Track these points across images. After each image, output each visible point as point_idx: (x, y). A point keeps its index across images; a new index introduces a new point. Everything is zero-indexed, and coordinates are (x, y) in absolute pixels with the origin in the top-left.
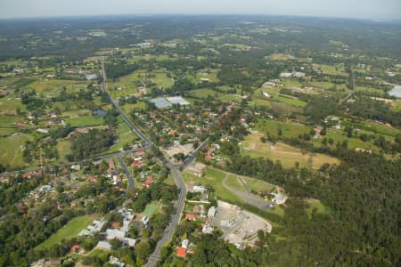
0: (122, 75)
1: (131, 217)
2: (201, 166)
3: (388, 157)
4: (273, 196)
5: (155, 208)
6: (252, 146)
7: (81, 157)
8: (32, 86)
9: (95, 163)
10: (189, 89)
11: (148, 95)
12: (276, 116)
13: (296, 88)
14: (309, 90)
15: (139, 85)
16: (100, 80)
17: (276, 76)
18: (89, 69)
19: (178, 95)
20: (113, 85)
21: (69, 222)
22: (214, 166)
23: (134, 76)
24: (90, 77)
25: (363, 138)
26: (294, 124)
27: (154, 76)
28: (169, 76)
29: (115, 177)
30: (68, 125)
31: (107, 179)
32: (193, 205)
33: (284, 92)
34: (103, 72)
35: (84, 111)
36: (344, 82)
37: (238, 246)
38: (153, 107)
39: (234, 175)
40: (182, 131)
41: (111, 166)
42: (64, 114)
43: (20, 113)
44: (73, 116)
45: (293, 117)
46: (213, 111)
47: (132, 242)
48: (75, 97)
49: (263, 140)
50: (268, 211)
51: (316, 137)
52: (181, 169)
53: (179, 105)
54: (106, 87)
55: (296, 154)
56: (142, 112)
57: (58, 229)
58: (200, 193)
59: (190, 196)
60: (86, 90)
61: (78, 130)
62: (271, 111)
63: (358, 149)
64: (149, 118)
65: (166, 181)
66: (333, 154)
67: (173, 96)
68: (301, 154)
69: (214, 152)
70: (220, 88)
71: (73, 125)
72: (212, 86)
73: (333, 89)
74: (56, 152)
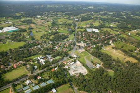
0: (85, 20)
1: (50, 58)
5: (58, 58)
6: (107, 49)
8: (58, 20)
11: (88, 27)
12: (126, 41)
15: (88, 24)
16: (78, 21)
18: (78, 17)
19: (97, 29)
20: (80, 23)
22: (88, 52)
23: (88, 22)
24: (76, 20)
26: (131, 45)
27: (95, 22)
29: (57, 47)
31: (55, 47)
32: (69, 60)
33: (138, 34)
35: (66, 29)
37: (71, 75)
38: (86, 31)
40: (88, 39)
41: (59, 45)
42: (60, 29)
43: (49, 27)
44: (62, 29)
45: (132, 43)
46: (104, 35)
47: (44, 64)
48: (67, 25)
49: (113, 48)
50: (91, 69)
51: (136, 51)
52: (76, 50)
54: (78, 23)
55: (122, 55)
56: (82, 32)
57: (32, 56)
58: (74, 57)
59: (70, 57)
60: (71, 23)
61: (60, 33)
65: (69, 52)
67: (96, 29)
68: (123, 56)
69: (92, 47)
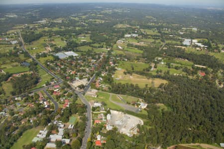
0: (34, 40)
1: (62, 126)
2: (94, 91)
3: (191, 77)
4: (140, 104)
5: (75, 118)
6: (120, 77)
7: (20, 92)
9: (31, 95)
10: (77, 47)
11: (52, 52)
12: (129, 59)
13: (135, 43)
14: (142, 44)
15: (45, 46)
16: (21, 44)
17: (122, 37)
18: (12, 37)
19: (70, 50)
20: (30, 47)
21: (24, 134)
22: (103, 91)
23: (41, 41)
24: (14, 42)
25: (176, 68)
26: (139, 63)
27: (53, 40)
28: (62, 40)
29: (45, 103)
30: (7, 73)
31: (41, 104)
32: (97, 114)
33: (129, 45)
34: (21, 39)
35: (15, 64)
36: (159, 39)
37: (128, 135)
38: (57, 58)
39: (115, 94)
40: (79, 71)
41: (41, 96)
44: (9, 67)
45: (138, 59)
46: (93, 58)
47: (67, 141)
48: (7, 56)
49: (125, 73)
50: (139, 113)
51: (152, 69)
52: (84, 94)
53: (72, 56)
54: (25, 48)
55: (144, 79)
56: (52, 62)
59: (94, 109)
60: (14, 51)
61: (14, 75)
62: (125, 57)
63: (175, 74)
64: (57, 65)
65: (77, 102)
66: (163, 78)
69: (100, 82)
70: (94, 45)
71: (10, 73)
72: (89, 44)
73: (154, 43)
74: (3, 90)
